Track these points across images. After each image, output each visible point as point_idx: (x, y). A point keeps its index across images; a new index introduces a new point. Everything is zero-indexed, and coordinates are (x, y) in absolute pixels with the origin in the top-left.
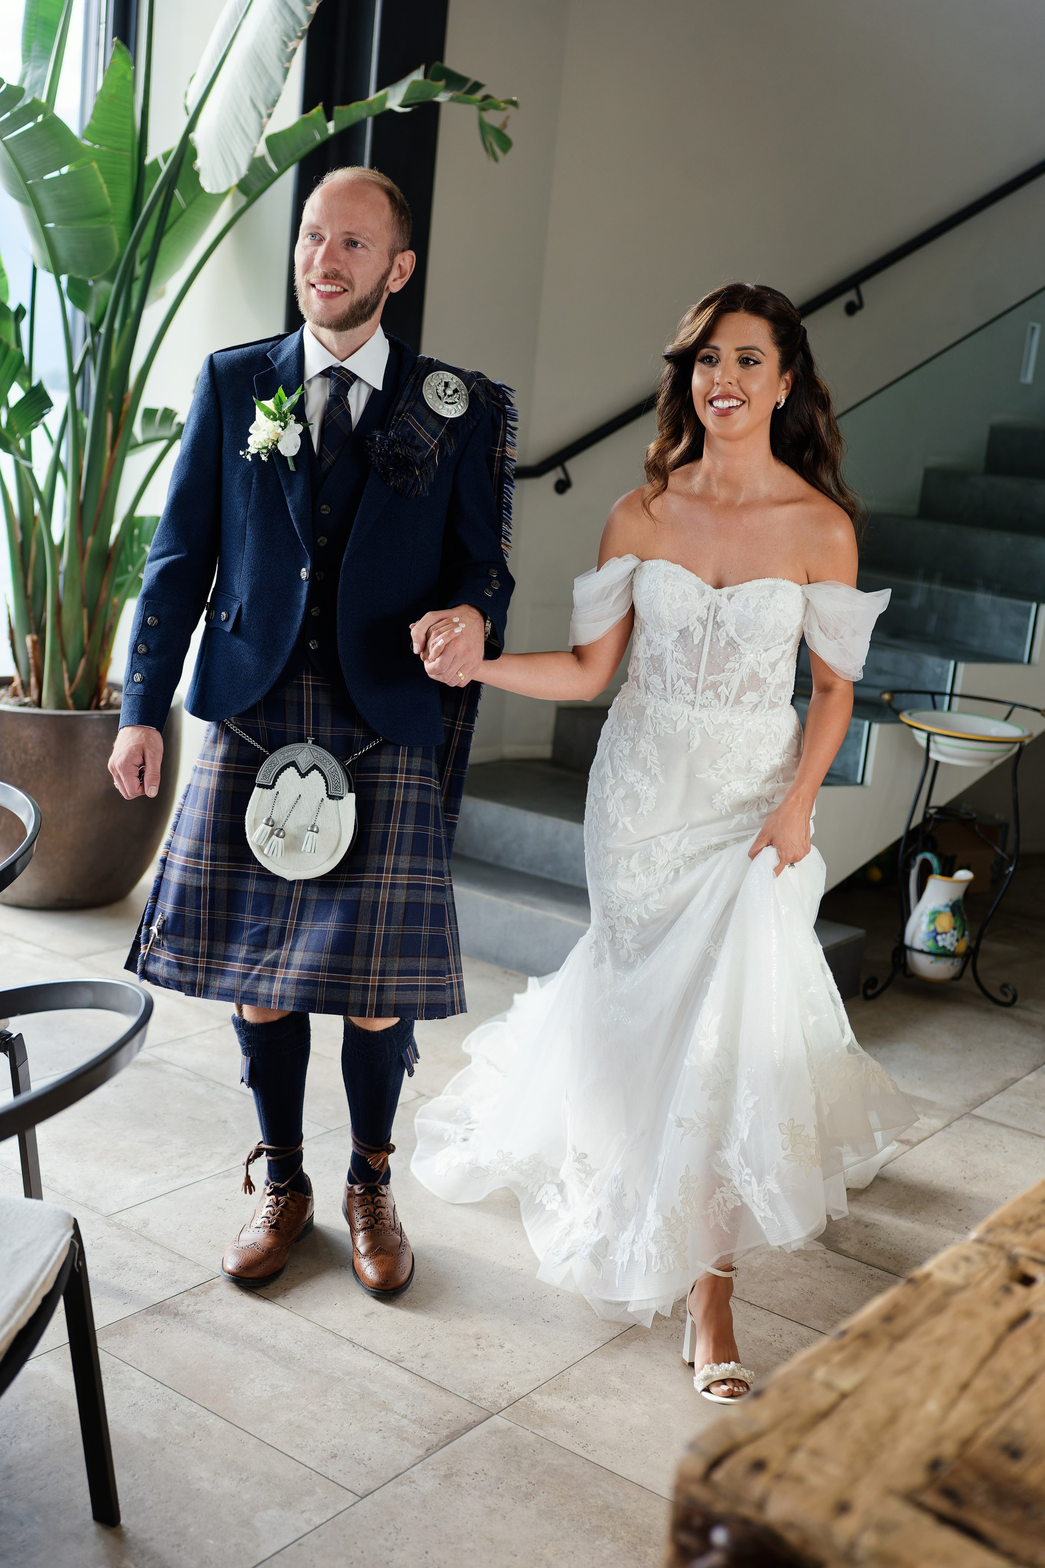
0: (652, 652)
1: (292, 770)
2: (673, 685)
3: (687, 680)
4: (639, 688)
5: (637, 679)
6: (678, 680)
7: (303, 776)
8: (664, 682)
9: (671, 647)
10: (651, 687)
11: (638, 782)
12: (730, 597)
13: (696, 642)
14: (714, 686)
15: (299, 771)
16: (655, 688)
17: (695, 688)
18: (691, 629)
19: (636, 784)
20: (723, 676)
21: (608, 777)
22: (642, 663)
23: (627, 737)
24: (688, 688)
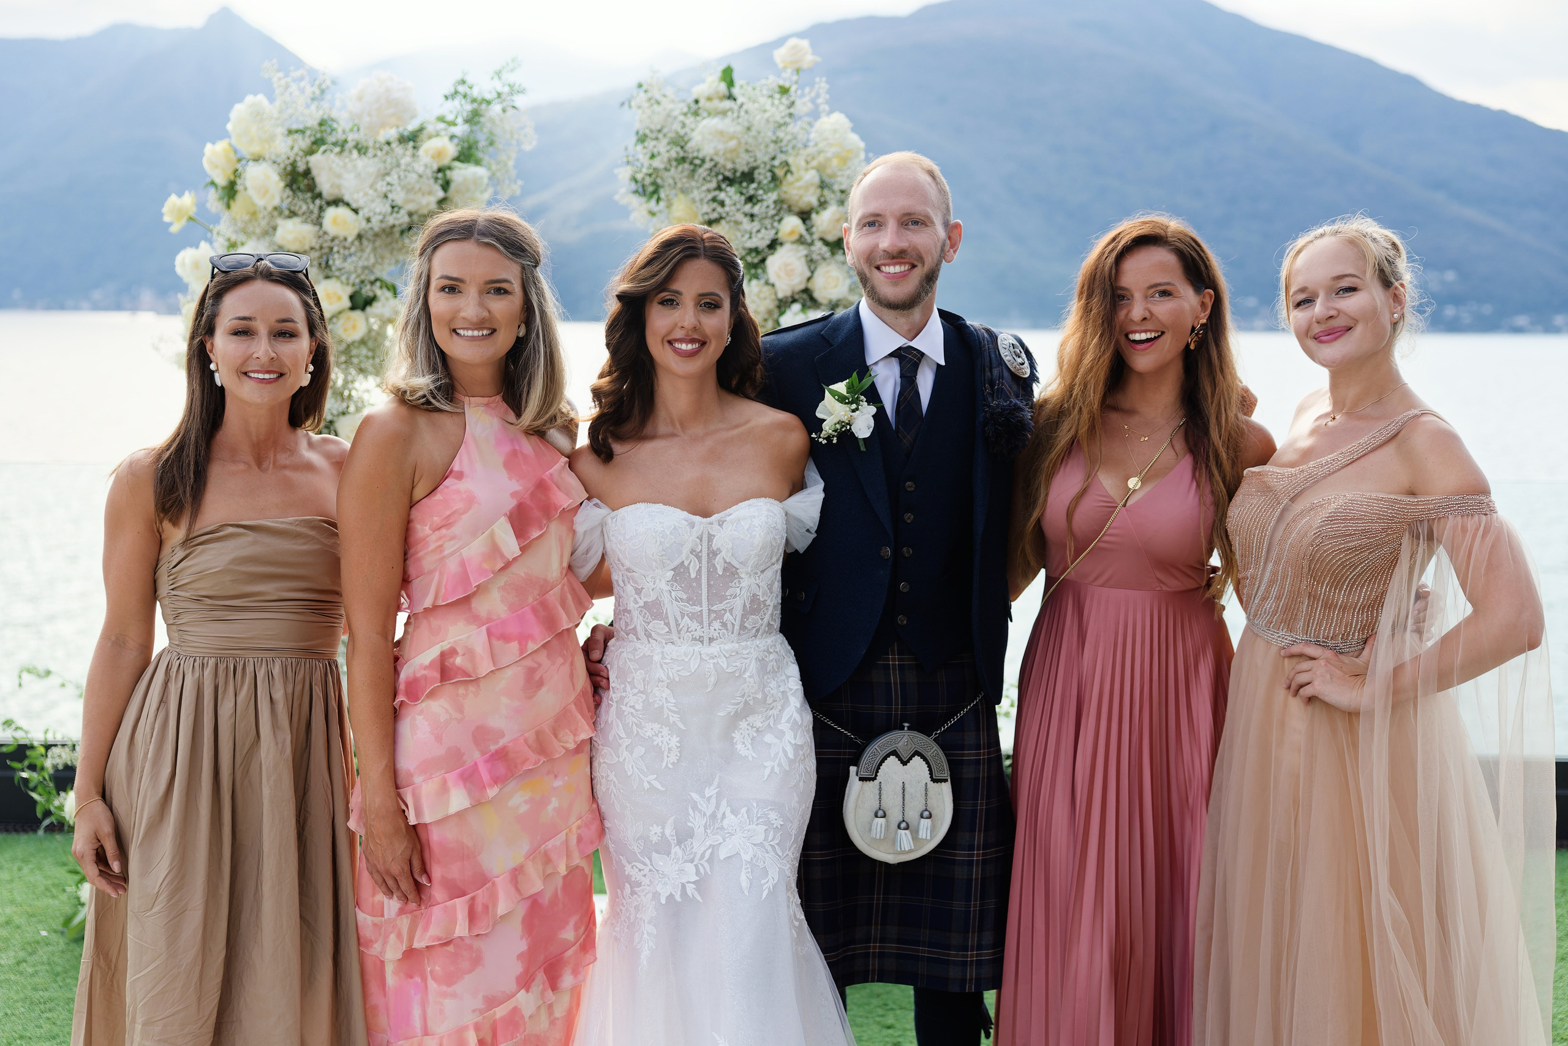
0: (645, 599)
1: (892, 758)
2: (678, 625)
3: (694, 617)
4: (638, 639)
5: (634, 631)
6: (682, 618)
7: (904, 763)
8: (667, 624)
9: (666, 588)
10: (653, 634)
11: (657, 735)
12: (721, 523)
13: (693, 576)
14: (719, 615)
15: (900, 759)
16: (659, 634)
17: (701, 623)
18: (686, 564)
19: (655, 738)
20: (727, 603)
21: (621, 738)
22: (635, 613)
23: (636, 691)
24: (694, 625)
